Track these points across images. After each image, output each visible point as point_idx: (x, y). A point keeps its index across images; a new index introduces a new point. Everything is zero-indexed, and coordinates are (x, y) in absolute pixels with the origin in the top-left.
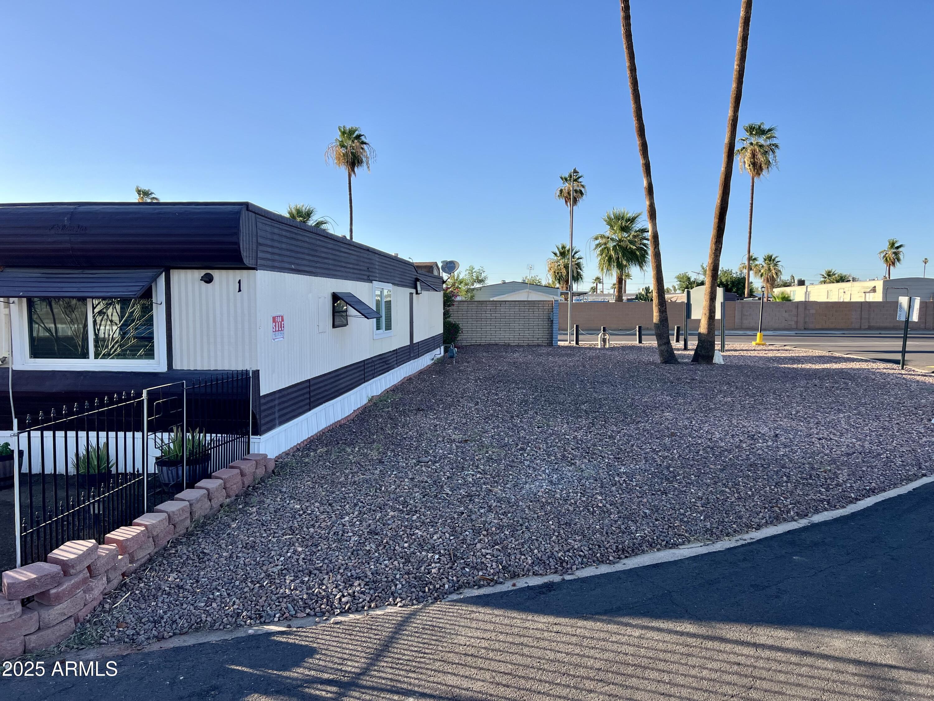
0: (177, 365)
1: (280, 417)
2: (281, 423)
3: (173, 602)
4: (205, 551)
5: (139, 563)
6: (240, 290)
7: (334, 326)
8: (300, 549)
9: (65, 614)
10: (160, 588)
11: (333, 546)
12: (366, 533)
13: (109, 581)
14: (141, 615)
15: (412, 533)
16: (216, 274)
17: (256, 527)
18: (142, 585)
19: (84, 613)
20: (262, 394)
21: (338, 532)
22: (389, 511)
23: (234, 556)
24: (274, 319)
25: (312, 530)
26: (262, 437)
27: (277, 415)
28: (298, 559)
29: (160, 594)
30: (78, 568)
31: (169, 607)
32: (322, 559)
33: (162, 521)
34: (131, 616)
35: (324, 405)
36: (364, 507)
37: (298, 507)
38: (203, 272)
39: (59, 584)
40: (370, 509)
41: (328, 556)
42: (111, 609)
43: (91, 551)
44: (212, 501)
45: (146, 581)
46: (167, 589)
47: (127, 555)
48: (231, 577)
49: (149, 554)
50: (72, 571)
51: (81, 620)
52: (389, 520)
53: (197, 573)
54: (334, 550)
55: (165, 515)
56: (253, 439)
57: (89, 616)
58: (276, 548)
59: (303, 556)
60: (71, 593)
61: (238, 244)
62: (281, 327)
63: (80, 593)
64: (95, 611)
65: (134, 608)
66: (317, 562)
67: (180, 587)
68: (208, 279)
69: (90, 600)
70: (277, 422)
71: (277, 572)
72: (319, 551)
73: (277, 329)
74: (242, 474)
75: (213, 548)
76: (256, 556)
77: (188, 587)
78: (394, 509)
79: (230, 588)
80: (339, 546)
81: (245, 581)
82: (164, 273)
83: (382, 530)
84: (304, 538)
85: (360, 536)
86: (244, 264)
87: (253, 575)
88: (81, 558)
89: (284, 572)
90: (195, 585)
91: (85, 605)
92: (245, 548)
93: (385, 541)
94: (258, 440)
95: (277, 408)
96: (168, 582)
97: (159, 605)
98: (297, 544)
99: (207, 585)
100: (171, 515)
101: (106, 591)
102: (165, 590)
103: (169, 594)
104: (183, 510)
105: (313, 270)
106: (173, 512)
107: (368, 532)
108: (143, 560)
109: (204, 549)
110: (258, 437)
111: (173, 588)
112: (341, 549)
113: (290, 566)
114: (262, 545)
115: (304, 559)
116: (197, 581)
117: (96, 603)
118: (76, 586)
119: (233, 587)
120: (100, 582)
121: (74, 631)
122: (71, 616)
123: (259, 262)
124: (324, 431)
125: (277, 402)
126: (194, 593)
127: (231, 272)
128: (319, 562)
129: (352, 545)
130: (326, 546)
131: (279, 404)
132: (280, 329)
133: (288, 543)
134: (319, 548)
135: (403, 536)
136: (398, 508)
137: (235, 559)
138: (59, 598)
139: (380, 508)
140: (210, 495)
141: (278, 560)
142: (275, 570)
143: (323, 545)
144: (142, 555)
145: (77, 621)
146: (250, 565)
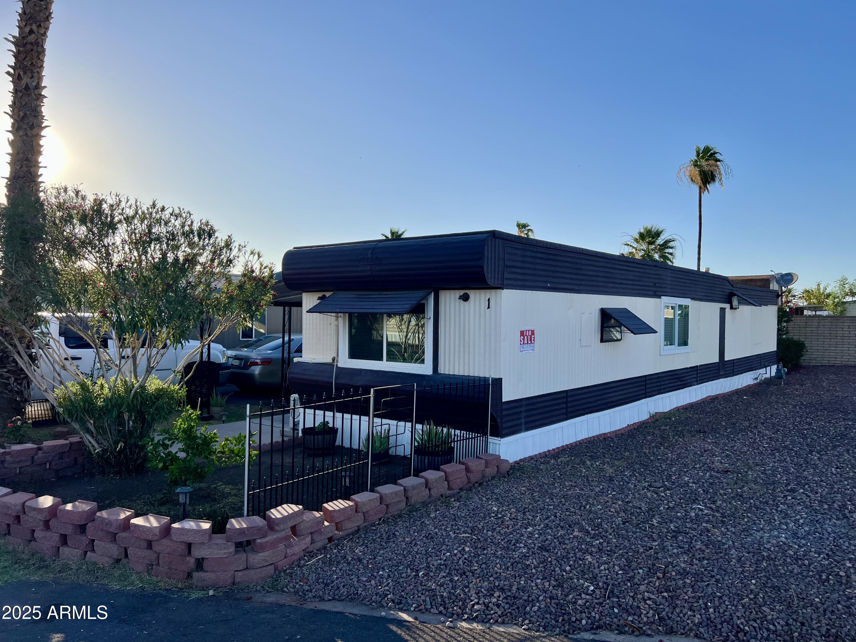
0: (442, 370)
1: (526, 423)
2: (528, 429)
3: (347, 571)
4: (396, 533)
5: (346, 532)
6: (489, 308)
7: (602, 341)
8: (467, 549)
9: (267, 561)
10: (345, 557)
11: (499, 553)
12: (536, 547)
13: (313, 542)
14: (321, 576)
15: (582, 558)
16: (472, 294)
17: (447, 521)
18: (335, 551)
19: (283, 564)
20: (503, 401)
21: (512, 541)
22: (576, 530)
23: (414, 542)
24: (522, 333)
25: (490, 533)
26: (502, 440)
27: (523, 421)
28: (460, 558)
29: (342, 562)
30: (282, 527)
31: (343, 575)
32: (481, 563)
33: (372, 500)
34: (314, 575)
35: (586, 416)
36: (554, 522)
37: (496, 509)
38: (462, 292)
39: (265, 536)
40: (559, 525)
41: (488, 562)
42: (304, 565)
43: (295, 515)
44: (432, 490)
45: (340, 548)
46: (350, 559)
47: (334, 524)
48: (400, 561)
49: (358, 526)
50: (277, 528)
51: (280, 568)
52: (569, 539)
53: (378, 551)
54: (497, 557)
55: (378, 495)
56: (492, 440)
57: (287, 566)
58: (450, 544)
59: (466, 556)
60: (274, 544)
61: (482, 267)
62: (531, 340)
63: (281, 546)
64: (293, 564)
65: (319, 569)
66: (475, 564)
67: (360, 560)
68: (465, 298)
69: (290, 554)
70: (523, 427)
71: (436, 566)
72: (484, 554)
73: (526, 342)
74: (468, 470)
75: (403, 532)
76: (429, 547)
77: (365, 562)
78: (582, 529)
79: (393, 570)
80: (504, 554)
81: (409, 566)
82: (433, 293)
83: (554, 548)
84: (479, 539)
85: (529, 549)
86: (488, 284)
87: (417, 564)
88: (285, 519)
89: (442, 567)
90: (371, 561)
91: (285, 557)
92: (427, 537)
93: (550, 559)
94: (498, 442)
95: (523, 415)
96: (354, 554)
97: (337, 571)
98: (468, 544)
99: (379, 563)
100: (384, 496)
101: (309, 550)
102: (348, 560)
103: (349, 564)
104: (396, 493)
105: (576, 288)
106: (386, 494)
107: (539, 547)
108: (350, 531)
109: (397, 531)
110: (499, 439)
111: (355, 559)
112: (504, 557)
113: (449, 562)
114: (441, 538)
115: (465, 559)
116: (375, 558)
117: (295, 558)
118: (279, 541)
119: (395, 570)
120: (303, 542)
121: (272, 577)
122: (273, 564)
123: (506, 282)
124: (582, 442)
125: (523, 409)
126: (366, 567)
127: (483, 291)
128: (477, 565)
129: (516, 556)
130: (492, 552)
131: (526, 411)
132: (529, 342)
133: (463, 541)
134: (485, 552)
135: (572, 559)
136: (587, 530)
137: (412, 545)
138: (262, 548)
139: (570, 526)
140: (429, 484)
141: (444, 554)
142: (436, 564)
143: (490, 551)
144: (350, 526)
145: (276, 569)
146: (421, 553)
